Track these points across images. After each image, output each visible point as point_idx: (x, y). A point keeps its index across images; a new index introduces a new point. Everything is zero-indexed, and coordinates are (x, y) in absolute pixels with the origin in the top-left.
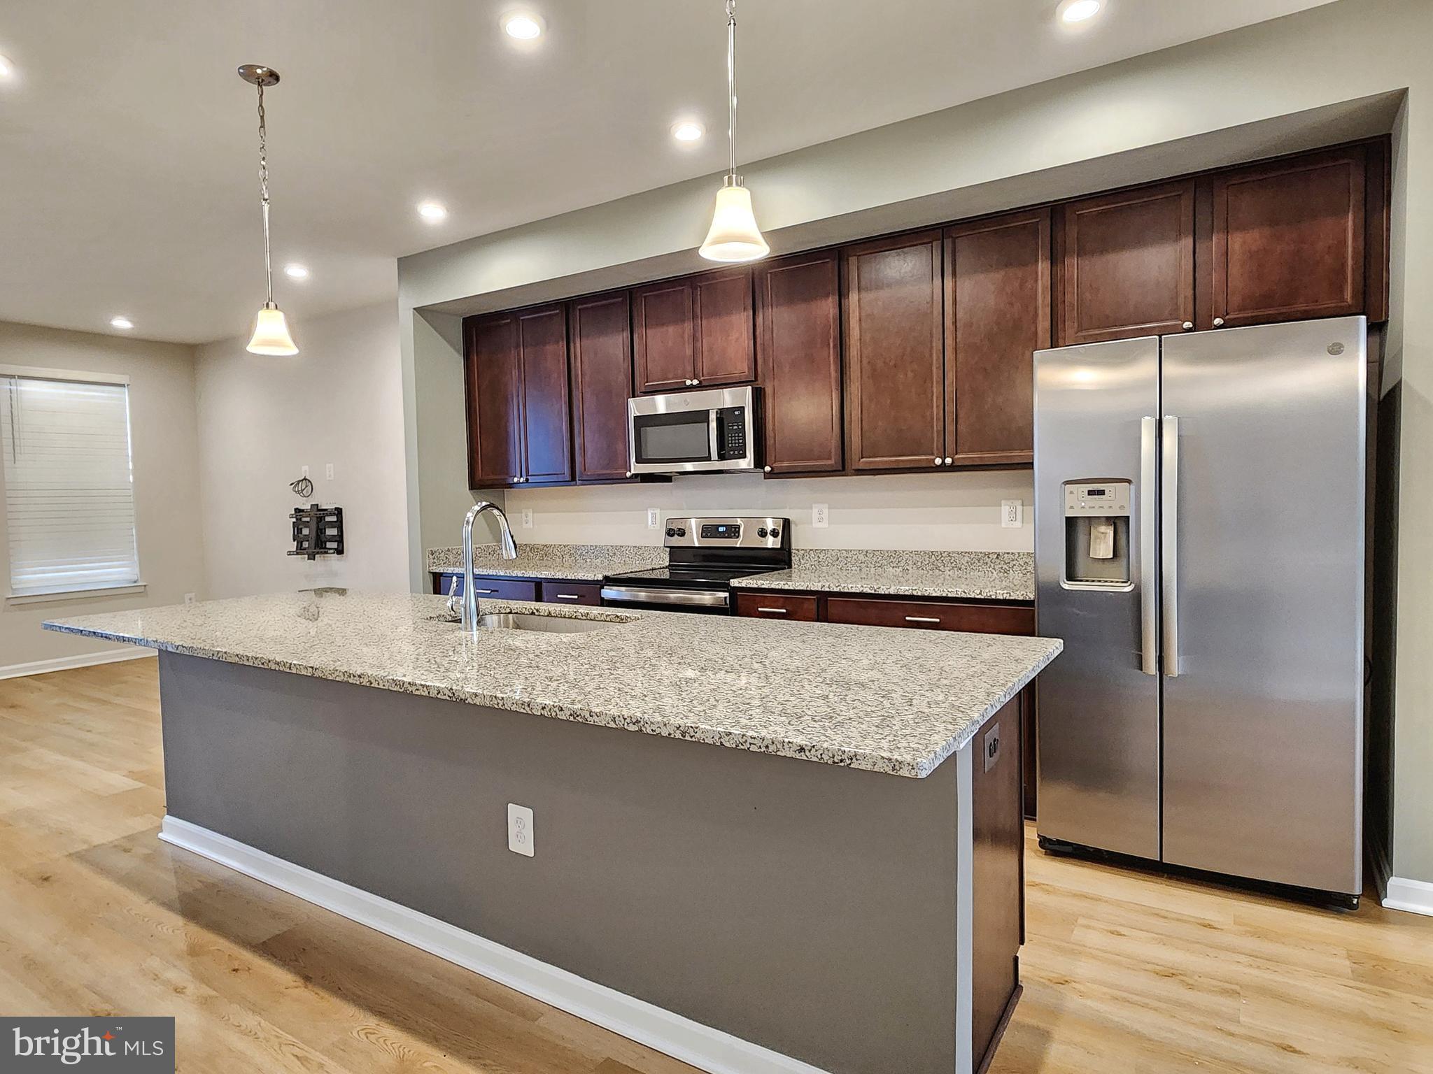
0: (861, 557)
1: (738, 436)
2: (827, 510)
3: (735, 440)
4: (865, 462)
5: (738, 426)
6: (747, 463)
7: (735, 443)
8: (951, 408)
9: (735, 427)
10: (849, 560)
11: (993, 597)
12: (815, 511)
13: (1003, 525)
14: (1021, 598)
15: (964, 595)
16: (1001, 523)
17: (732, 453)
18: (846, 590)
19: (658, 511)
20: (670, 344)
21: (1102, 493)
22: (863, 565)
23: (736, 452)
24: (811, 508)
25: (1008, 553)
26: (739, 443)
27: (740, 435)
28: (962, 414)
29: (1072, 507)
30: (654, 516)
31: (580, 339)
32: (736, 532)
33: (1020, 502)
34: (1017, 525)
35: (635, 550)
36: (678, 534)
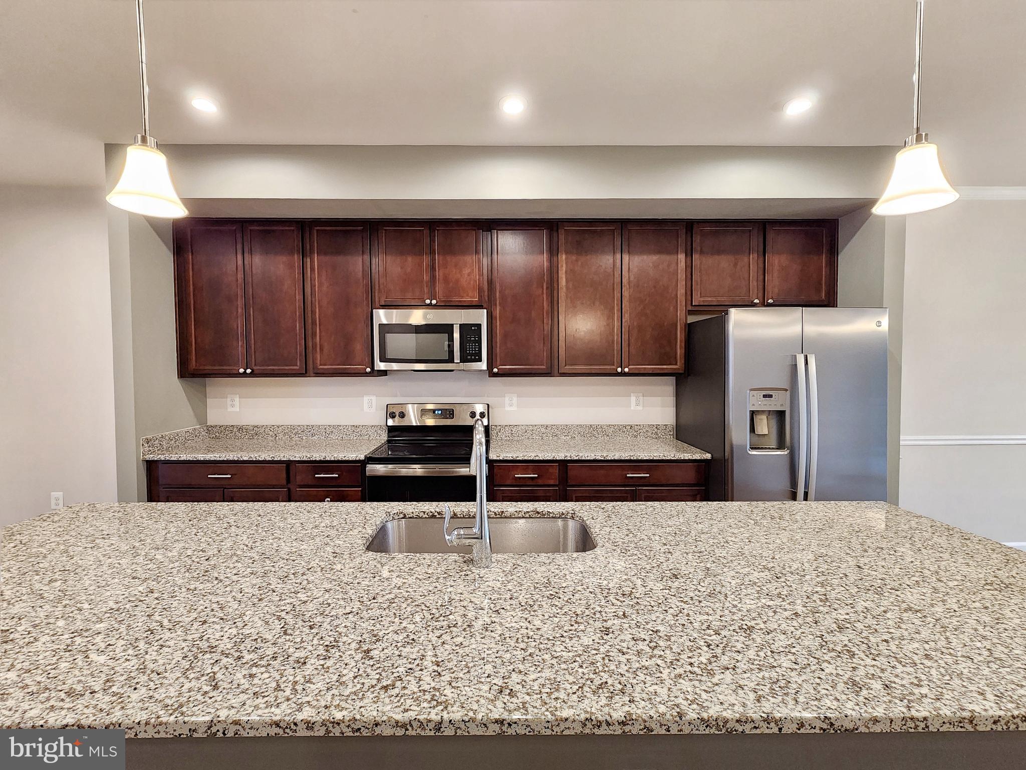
2: (516, 398)
3: (472, 348)
4: (568, 369)
5: (476, 338)
6: (483, 365)
7: (472, 351)
8: (625, 337)
9: (473, 339)
11: (682, 458)
12: (507, 398)
13: (632, 408)
14: (699, 458)
15: (664, 458)
16: (631, 407)
17: (469, 357)
18: (583, 458)
19: (374, 398)
20: (409, 270)
21: (771, 396)
23: (473, 357)
25: (637, 425)
26: (475, 350)
27: (477, 345)
28: (632, 341)
29: (753, 405)
30: (370, 401)
31: (317, 255)
32: (451, 414)
33: (641, 394)
34: (640, 408)
35: (353, 428)
36: (399, 416)
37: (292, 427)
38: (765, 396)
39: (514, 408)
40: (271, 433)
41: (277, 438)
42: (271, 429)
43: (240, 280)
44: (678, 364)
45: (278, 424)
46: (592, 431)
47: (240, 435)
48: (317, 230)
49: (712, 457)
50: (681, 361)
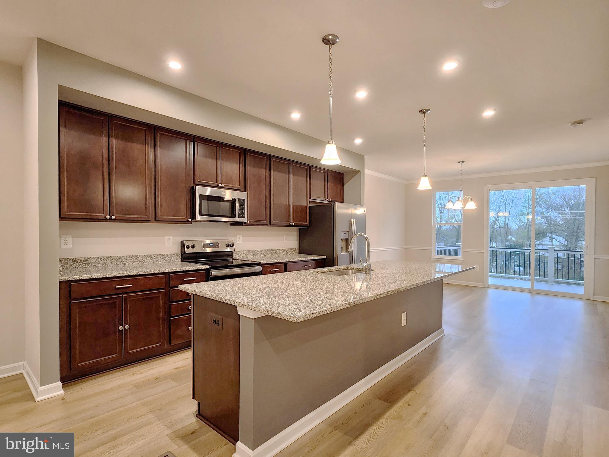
0: (254, 252)
1: (243, 210)
2: (241, 237)
4: (274, 222)
5: (243, 206)
6: (245, 220)
7: (241, 212)
8: (292, 209)
9: (242, 206)
10: (250, 254)
12: (238, 237)
17: (240, 215)
19: (171, 238)
22: (254, 255)
23: (242, 215)
24: (237, 236)
25: (286, 249)
26: (243, 212)
27: (243, 209)
28: (294, 211)
30: (169, 239)
31: (160, 149)
32: (218, 245)
33: (287, 235)
34: (287, 241)
35: (160, 256)
36: (191, 247)
37: (118, 258)
38: (344, 234)
39: (241, 242)
40: (101, 262)
41: (106, 265)
42: (102, 259)
43: (106, 155)
44: (307, 222)
45: (107, 256)
46: (272, 252)
47: (75, 265)
48: (160, 134)
49: (326, 257)
50: (308, 221)
